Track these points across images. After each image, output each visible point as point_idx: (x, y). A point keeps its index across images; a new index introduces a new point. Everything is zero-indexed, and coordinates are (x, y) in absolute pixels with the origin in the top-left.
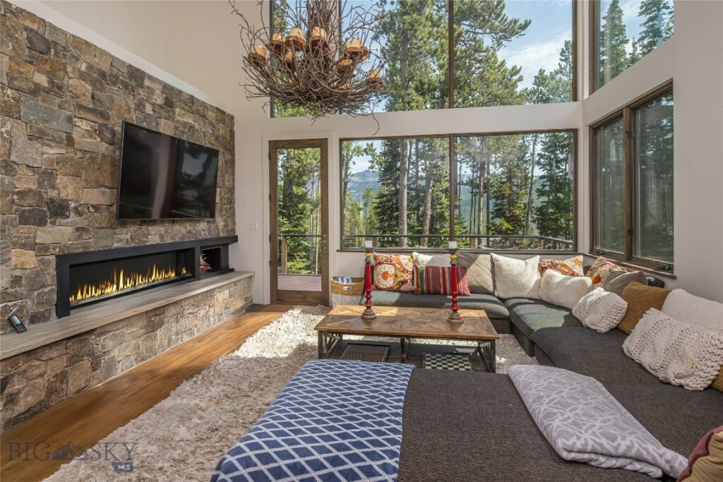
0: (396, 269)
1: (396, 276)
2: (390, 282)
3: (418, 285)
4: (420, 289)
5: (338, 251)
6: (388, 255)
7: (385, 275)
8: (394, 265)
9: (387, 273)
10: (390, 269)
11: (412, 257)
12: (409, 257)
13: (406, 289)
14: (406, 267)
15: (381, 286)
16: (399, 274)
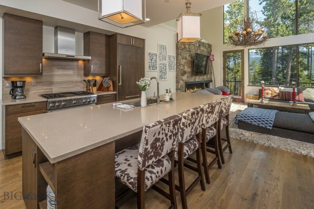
0: (272, 92)
1: (272, 94)
2: (269, 96)
3: (281, 97)
4: (282, 99)
5: (248, 86)
6: (269, 87)
7: (267, 94)
8: (271, 90)
9: (268, 93)
10: (270, 92)
11: (279, 88)
12: (277, 88)
13: (276, 99)
14: (276, 91)
15: (266, 97)
16: (273, 93)
